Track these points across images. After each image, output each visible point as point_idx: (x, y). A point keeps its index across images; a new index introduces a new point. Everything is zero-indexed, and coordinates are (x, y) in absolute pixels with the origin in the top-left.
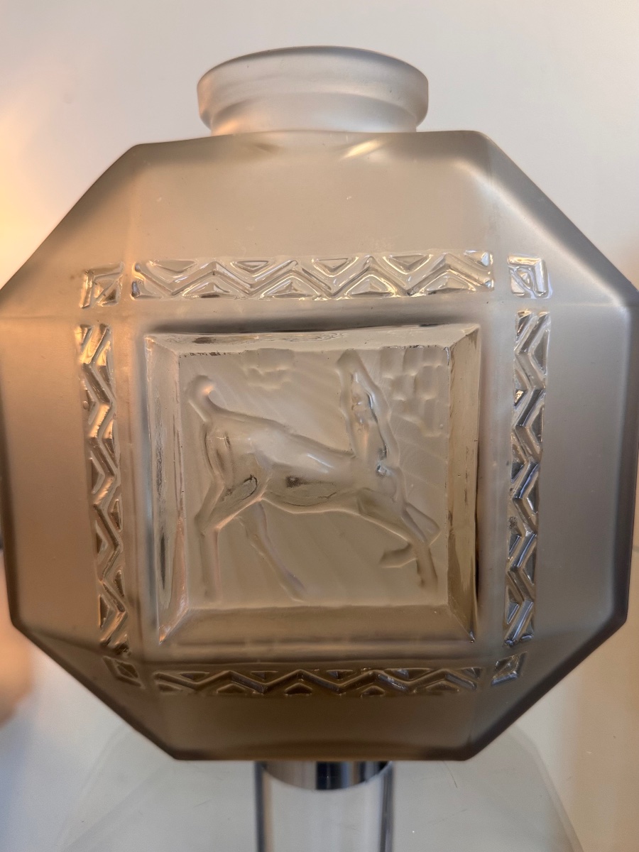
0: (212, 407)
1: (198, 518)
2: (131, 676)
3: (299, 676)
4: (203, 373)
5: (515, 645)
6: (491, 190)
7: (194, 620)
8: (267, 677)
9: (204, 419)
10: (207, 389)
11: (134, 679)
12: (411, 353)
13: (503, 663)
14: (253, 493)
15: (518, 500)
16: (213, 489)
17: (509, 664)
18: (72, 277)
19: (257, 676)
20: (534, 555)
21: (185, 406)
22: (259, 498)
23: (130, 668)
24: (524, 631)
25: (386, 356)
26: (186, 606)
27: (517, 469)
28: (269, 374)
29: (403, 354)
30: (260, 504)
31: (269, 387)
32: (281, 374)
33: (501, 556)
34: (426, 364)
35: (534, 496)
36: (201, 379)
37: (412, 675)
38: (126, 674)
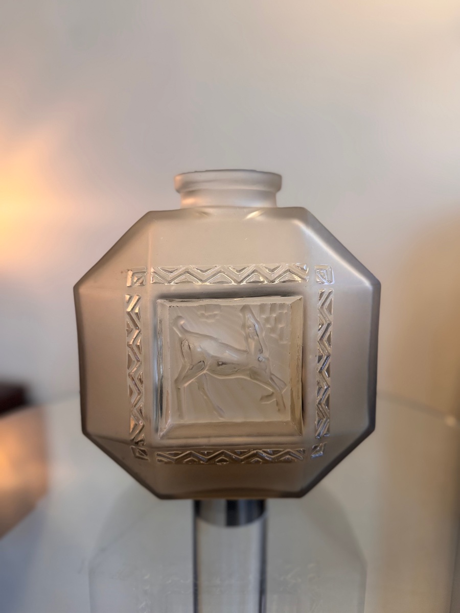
0: (184, 330)
1: (176, 381)
2: (143, 455)
3: (222, 453)
4: (180, 315)
5: (321, 438)
6: (309, 232)
7: (173, 428)
8: (209, 454)
9: (180, 335)
10: (182, 322)
11: (146, 457)
12: (273, 307)
13: (316, 447)
14: (203, 369)
15: (320, 372)
16: (184, 368)
17: (318, 448)
18: (122, 272)
19: (203, 454)
20: (328, 398)
21: (172, 330)
22: (205, 372)
23: (144, 451)
24: (325, 433)
25: (262, 307)
26: (170, 421)
27: (320, 358)
28: (210, 315)
29: (270, 306)
30: (205, 374)
31: (210, 321)
32: (215, 315)
33: (313, 397)
34: (280, 311)
35: (328, 371)
36: (179, 317)
37: (275, 452)
38: (141, 454)
